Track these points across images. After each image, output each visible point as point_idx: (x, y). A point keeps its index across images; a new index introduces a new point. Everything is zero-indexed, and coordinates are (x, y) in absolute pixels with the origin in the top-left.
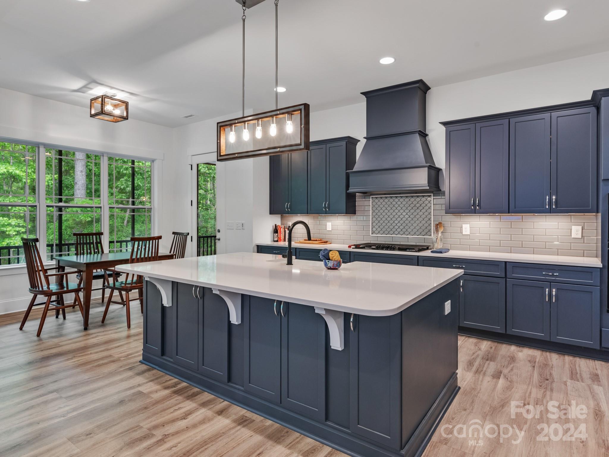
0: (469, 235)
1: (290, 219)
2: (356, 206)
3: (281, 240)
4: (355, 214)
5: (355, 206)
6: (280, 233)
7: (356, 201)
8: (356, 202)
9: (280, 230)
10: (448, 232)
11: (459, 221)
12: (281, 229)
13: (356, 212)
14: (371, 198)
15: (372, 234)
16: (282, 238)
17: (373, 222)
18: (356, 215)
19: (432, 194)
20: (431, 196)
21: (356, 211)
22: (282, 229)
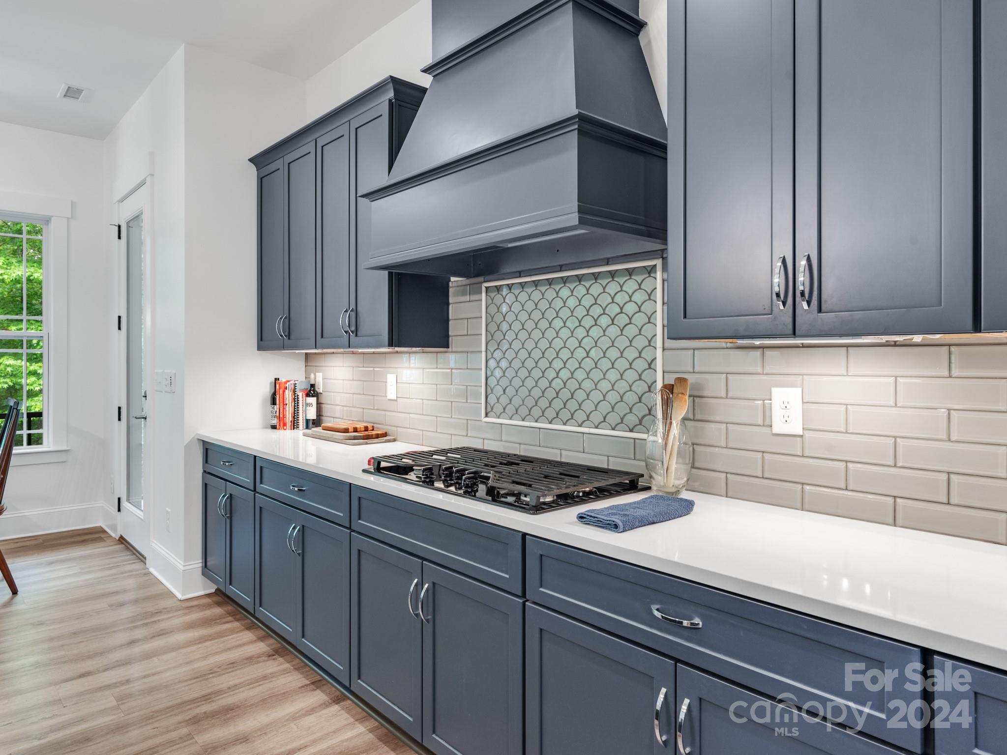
0: (802, 436)
1: (321, 365)
2: (448, 320)
3: (285, 424)
4: (448, 347)
5: (445, 321)
6: (282, 404)
7: (448, 304)
8: (450, 307)
9: (281, 396)
10: (712, 418)
11: (759, 370)
12: (284, 391)
13: (450, 338)
14: (484, 289)
15: (487, 415)
16: (289, 418)
17: (489, 373)
18: (450, 349)
19: (658, 263)
20: (651, 270)
21: (448, 336)
22: (287, 391)
